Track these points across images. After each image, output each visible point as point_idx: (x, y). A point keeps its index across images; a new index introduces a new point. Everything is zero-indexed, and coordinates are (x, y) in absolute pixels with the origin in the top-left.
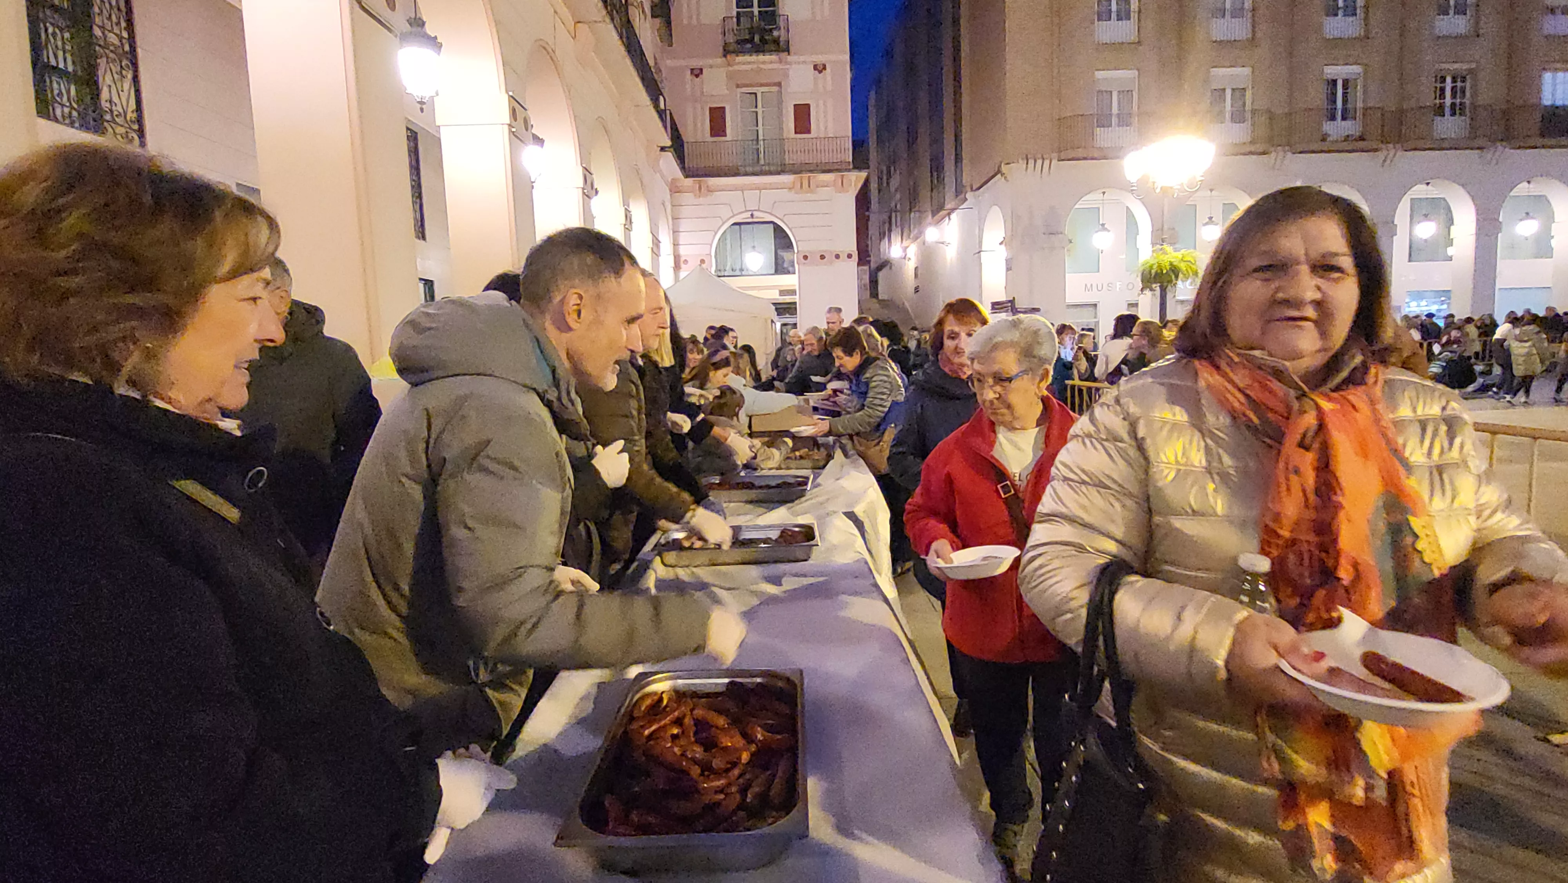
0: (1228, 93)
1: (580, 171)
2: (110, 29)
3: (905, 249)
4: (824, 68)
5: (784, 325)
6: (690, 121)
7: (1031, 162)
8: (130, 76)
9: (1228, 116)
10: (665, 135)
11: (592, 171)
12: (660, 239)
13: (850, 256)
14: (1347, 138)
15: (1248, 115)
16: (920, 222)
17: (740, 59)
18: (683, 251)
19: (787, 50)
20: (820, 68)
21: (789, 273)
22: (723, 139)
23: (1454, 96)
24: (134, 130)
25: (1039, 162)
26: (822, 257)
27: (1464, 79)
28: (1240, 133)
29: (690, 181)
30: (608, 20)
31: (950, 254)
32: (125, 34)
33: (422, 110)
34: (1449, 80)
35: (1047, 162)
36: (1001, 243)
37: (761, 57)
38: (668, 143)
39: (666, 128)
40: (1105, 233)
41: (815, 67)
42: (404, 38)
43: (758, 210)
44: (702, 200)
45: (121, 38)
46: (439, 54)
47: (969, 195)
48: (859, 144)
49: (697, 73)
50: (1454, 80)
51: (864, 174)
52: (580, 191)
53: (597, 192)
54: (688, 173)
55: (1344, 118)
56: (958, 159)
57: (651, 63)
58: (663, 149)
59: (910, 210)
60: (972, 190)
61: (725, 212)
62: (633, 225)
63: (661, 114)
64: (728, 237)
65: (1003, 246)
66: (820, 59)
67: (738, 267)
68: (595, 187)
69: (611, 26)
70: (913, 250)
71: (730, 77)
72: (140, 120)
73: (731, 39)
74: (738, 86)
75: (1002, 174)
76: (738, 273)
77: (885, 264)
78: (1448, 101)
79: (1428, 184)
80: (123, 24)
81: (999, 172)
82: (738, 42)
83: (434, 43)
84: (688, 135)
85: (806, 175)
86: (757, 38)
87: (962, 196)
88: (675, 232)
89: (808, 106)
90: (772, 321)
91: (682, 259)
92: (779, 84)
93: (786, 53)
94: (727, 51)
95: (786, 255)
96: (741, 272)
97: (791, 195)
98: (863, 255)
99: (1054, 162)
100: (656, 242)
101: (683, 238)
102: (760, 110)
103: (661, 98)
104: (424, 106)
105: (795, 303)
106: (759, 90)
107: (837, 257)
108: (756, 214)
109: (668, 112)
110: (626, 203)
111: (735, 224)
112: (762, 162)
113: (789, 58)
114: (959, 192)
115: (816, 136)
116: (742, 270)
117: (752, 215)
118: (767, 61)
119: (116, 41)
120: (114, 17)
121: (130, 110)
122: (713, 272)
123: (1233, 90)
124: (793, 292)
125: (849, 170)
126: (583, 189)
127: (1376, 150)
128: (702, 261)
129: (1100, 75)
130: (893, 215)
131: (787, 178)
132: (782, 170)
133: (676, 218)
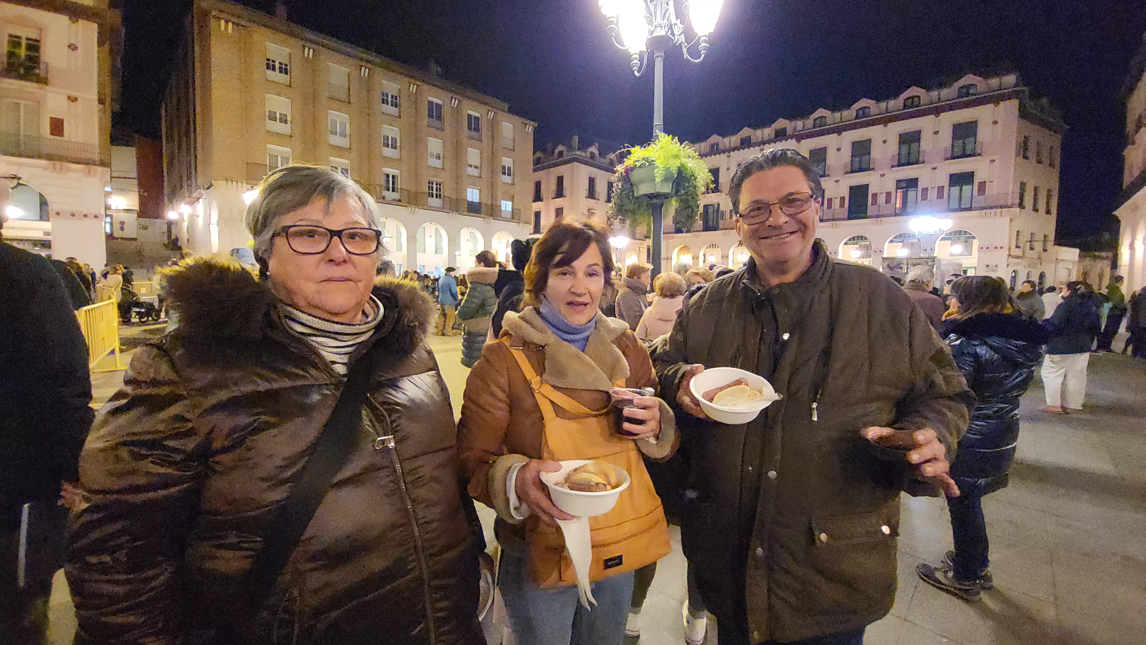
4: (76, 99)
7: (230, 182)
13: (96, 217)
14: (394, 199)
17: (6, 80)
19: (46, 83)
20: (72, 99)
23: (437, 190)
25: (235, 183)
26: (73, 215)
27: (440, 185)
31: (200, 222)
34: (435, 184)
35: (239, 184)
37: (23, 83)
41: (69, 98)
47: (203, 191)
50: (437, 184)
55: (393, 191)
60: (204, 189)
66: (74, 94)
75: (215, 186)
78: (435, 192)
81: (212, 185)
82: (5, 70)
85: (58, 163)
86: (22, 71)
89: (62, 120)
92: (38, 102)
93: (44, 85)
97: (46, 173)
99: (244, 184)
102: (22, 115)
106: (22, 102)
107: (86, 216)
112: (21, 149)
113: (48, 88)
115: (67, 139)
118: (29, 86)
124: (49, 234)
127: (406, 206)
131: (43, 162)
132: (39, 157)
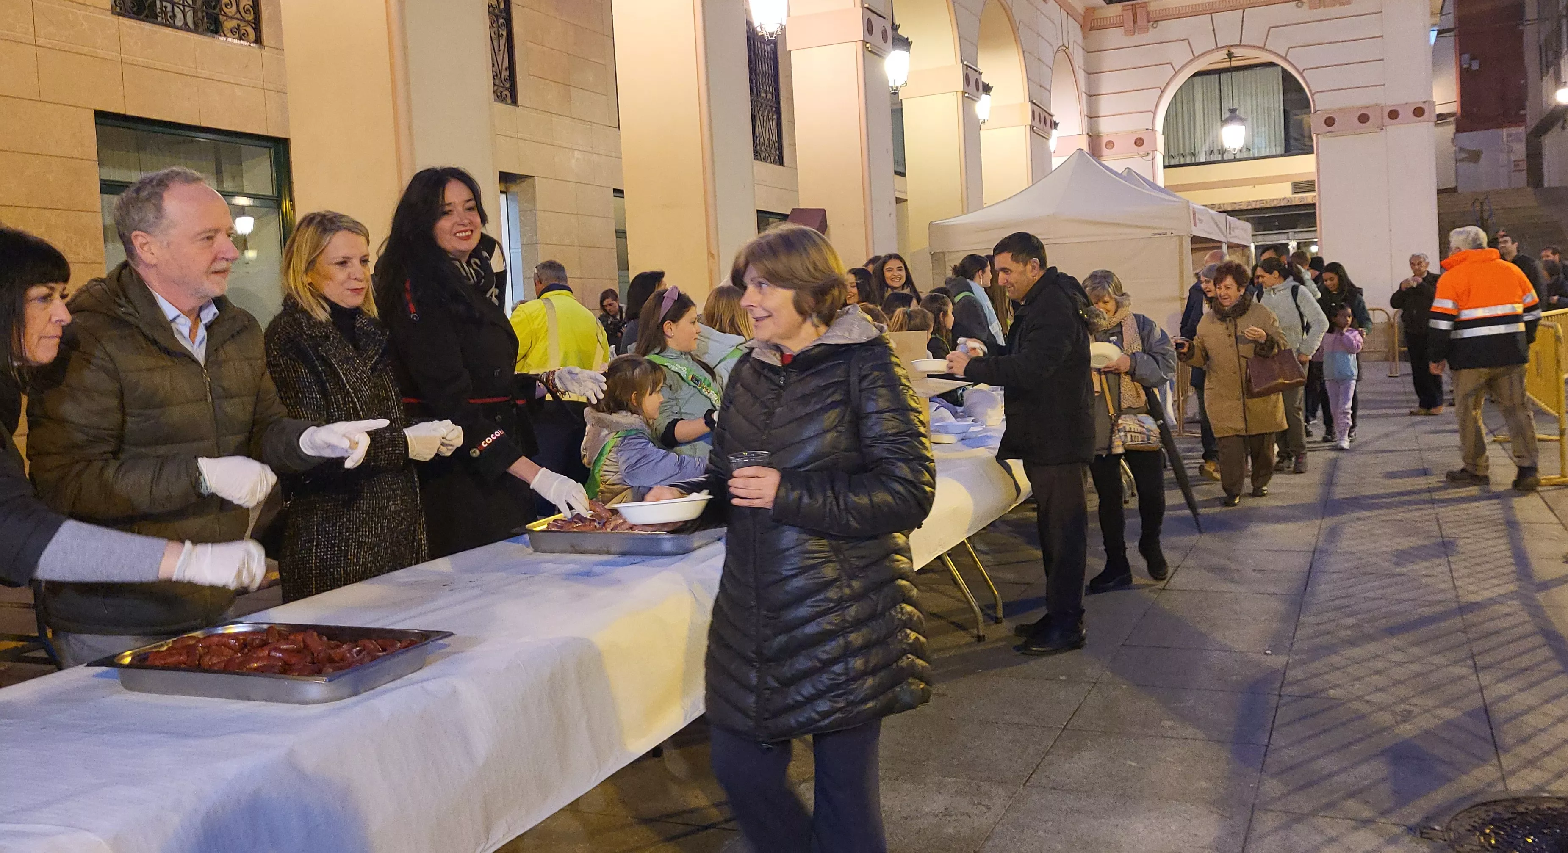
13: (1418, 112)
18: (1106, 127)
21: (1302, 150)
26: (1363, 118)
29: (1116, 8)
43: (1242, 45)
44: (1138, 38)
61: (1179, 54)
64: (1186, 94)
67: (1203, 150)
76: (1204, 158)
88: (1092, 96)
91: (1105, 140)
95: (1300, 121)
97: (1302, 12)
101: (1105, 105)
105: (1313, 205)
107: (1393, 114)
108: (1236, 51)
111: (1200, 73)
116: (1211, 153)
117: (1230, 55)
122: (1158, 160)
128: (1142, 141)
133: (1092, 73)
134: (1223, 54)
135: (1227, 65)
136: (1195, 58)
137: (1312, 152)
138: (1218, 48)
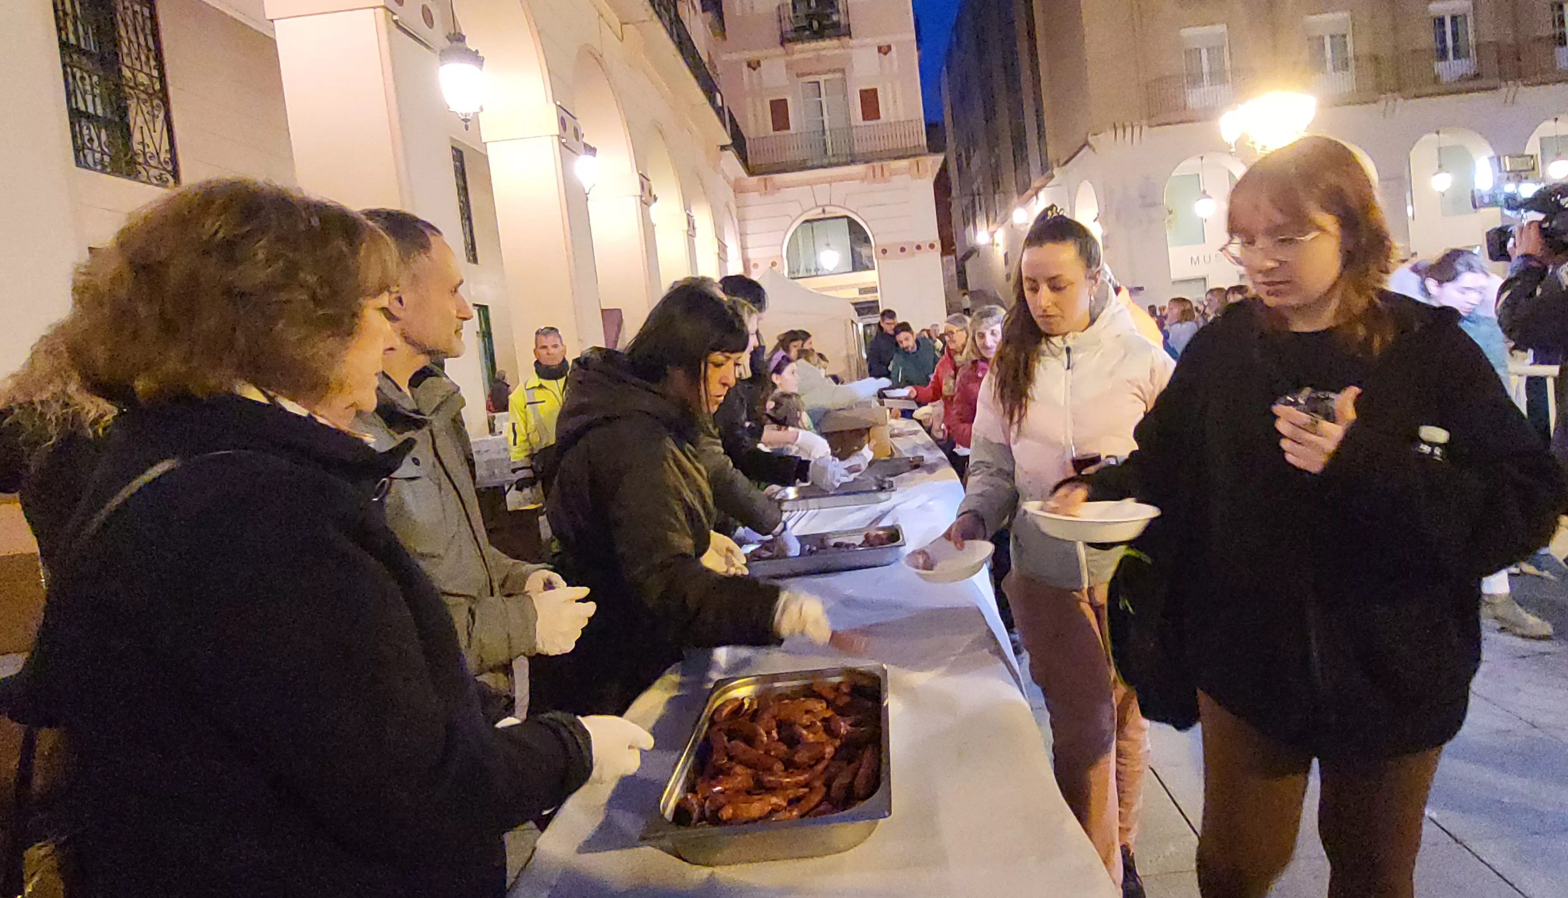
0: (1327, 40)
1: (636, 178)
2: (139, 68)
3: (992, 234)
4: (889, 48)
5: (865, 326)
6: (750, 116)
7: (1120, 131)
8: (162, 115)
9: (1329, 66)
10: (724, 132)
11: (649, 177)
12: (726, 243)
13: (932, 246)
14: (1462, 78)
15: (1352, 64)
16: (1006, 204)
17: (799, 46)
18: (752, 254)
19: (849, 34)
20: (884, 50)
21: (867, 268)
22: (786, 132)
24: (168, 172)
25: (1129, 130)
26: (903, 250)
28: (1345, 82)
29: (755, 179)
30: (655, 17)
32: (155, 73)
33: (467, 128)
35: (1137, 130)
36: (1095, 220)
37: (822, 44)
38: (729, 141)
39: (725, 126)
40: (1208, 200)
41: (880, 49)
42: (444, 54)
43: (831, 205)
44: (769, 198)
45: (150, 76)
46: (481, 69)
47: (1056, 171)
48: (933, 128)
49: (754, 65)
51: (940, 158)
52: (638, 199)
53: (655, 199)
54: (751, 172)
55: (1456, 56)
56: (1041, 135)
57: (705, 59)
58: (723, 148)
59: (995, 193)
60: (1058, 166)
61: (795, 210)
62: (697, 231)
63: (719, 111)
64: (799, 234)
65: (1097, 223)
66: (883, 41)
67: (813, 268)
68: (654, 193)
69: (660, 25)
70: (1000, 235)
71: (789, 66)
72: (174, 160)
73: (788, 27)
74: (798, 75)
75: (1090, 146)
76: (813, 273)
77: (972, 252)
79: (1556, 119)
80: (153, 63)
81: (1086, 144)
82: (796, 30)
83: (476, 58)
84: (749, 131)
85: (878, 164)
86: (815, 24)
87: (1049, 172)
88: (742, 235)
89: (875, 91)
90: (852, 322)
91: (752, 263)
92: (843, 71)
93: (847, 39)
94: (784, 41)
95: (864, 251)
96: (817, 272)
97: (864, 186)
98: (947, 245)
99: (1145, 128)
100: (722, 248)
101: (750, 241)
102: (824, 98)
103: (718, 96)
104: (468, 123)
105: (877, 301)
106: (821, 79)
107: (919, 247)
108: (827, 209)
109: (726, 110)
110: (687, 208)
111: (807, 221)
112: (830, 153)
113: (853, 42)
114: (1045, 168)
115: (885, 121)
116: (817, 270)
117: (824, 211)
118: (828, 47)
119: (146, 81)
120: (143, 58)
121: (163, 150)
122: (786, 275)
123: (1332, 37)
124: (874, 290)
125: (924, 155)
126: (641, 197)
127: (1495, 88)
128: (774, 264)
129: (1186, 32)
130: (977, 198)
131: (858, 169)
132: (852, 161)
133: (742, 220)
134: (820, 210)
135: (822, 216)
136: (804, 212)
137: (874, 269)
138: (817, 206)
